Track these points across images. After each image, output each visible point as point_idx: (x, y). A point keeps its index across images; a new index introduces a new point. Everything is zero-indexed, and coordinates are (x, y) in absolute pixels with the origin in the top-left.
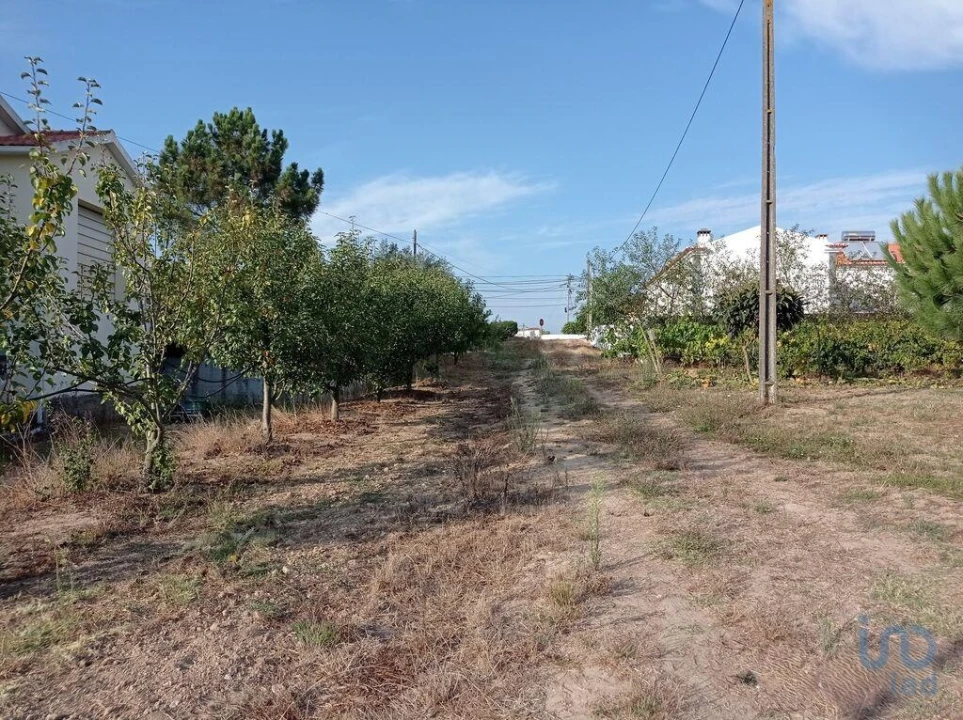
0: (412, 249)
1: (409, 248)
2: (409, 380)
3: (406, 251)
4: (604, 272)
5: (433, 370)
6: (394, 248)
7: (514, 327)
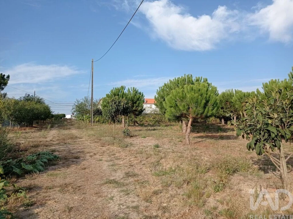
0: (34, 95)
1: (33, 95)
2: (32, 124)
3: (32, 96)
4: (78, 104)
5: (37, 123)
6: (29, 95)
7: (64, 116)
